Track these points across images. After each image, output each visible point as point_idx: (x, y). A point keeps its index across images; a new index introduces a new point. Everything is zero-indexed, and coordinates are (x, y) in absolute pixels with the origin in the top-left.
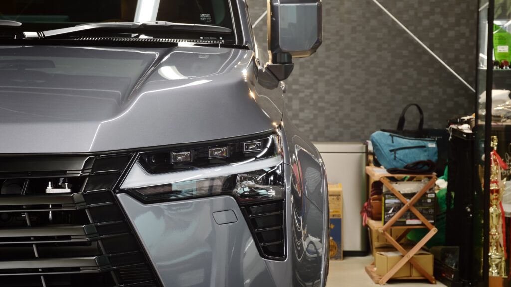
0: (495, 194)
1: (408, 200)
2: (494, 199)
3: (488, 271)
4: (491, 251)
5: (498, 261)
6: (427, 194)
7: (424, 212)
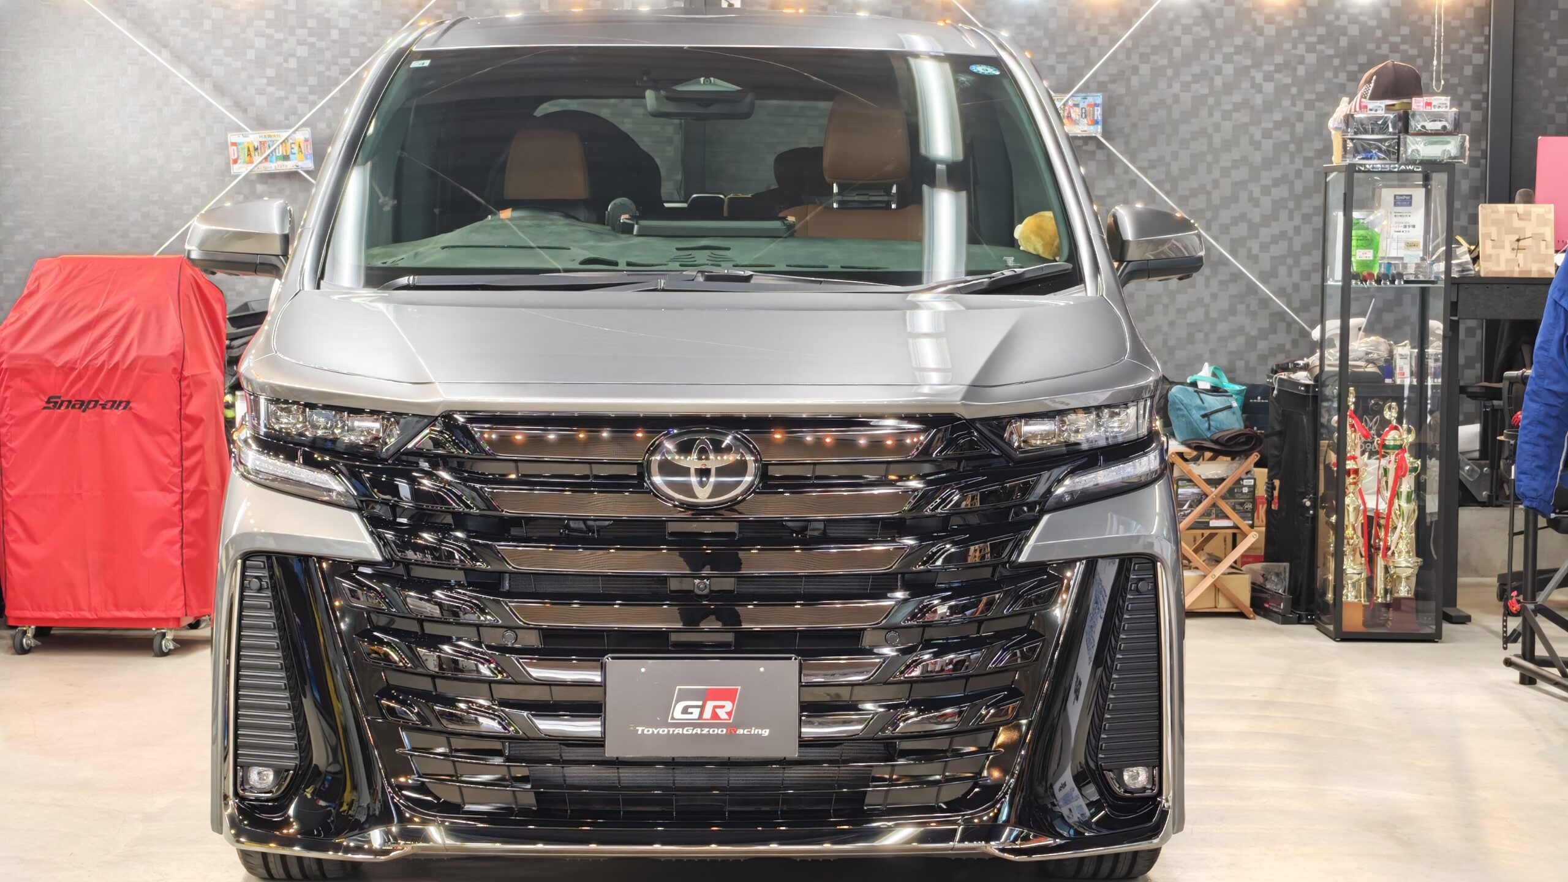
0: (1352, 476)
1: (1213, 489)
2: (1350, 484)
3: (1342, 595)
4: (1345, 563)
5: (1356, 577)
6: (1242, 480)
7: (1238, 507)
